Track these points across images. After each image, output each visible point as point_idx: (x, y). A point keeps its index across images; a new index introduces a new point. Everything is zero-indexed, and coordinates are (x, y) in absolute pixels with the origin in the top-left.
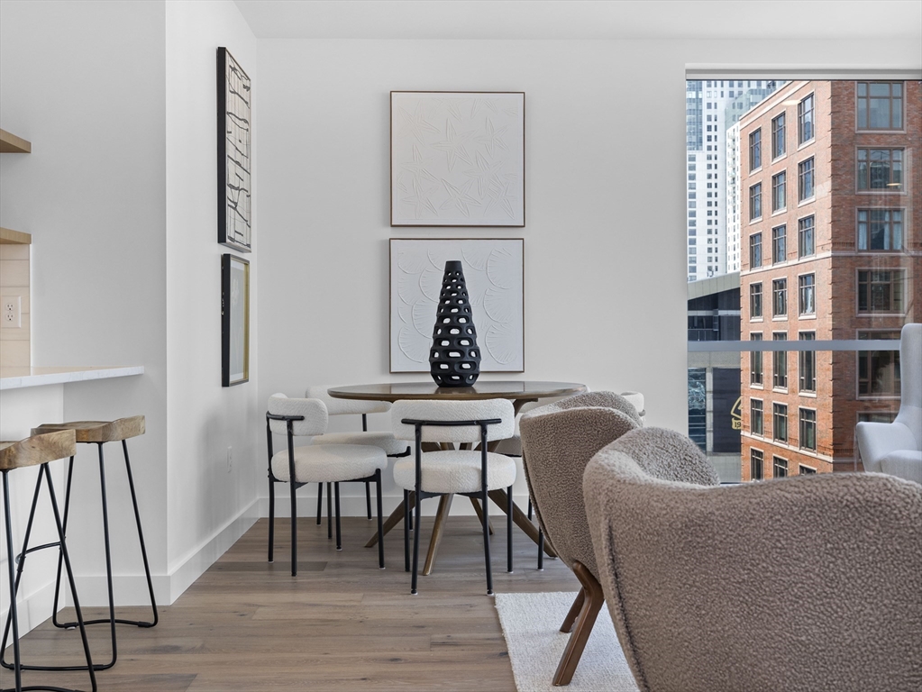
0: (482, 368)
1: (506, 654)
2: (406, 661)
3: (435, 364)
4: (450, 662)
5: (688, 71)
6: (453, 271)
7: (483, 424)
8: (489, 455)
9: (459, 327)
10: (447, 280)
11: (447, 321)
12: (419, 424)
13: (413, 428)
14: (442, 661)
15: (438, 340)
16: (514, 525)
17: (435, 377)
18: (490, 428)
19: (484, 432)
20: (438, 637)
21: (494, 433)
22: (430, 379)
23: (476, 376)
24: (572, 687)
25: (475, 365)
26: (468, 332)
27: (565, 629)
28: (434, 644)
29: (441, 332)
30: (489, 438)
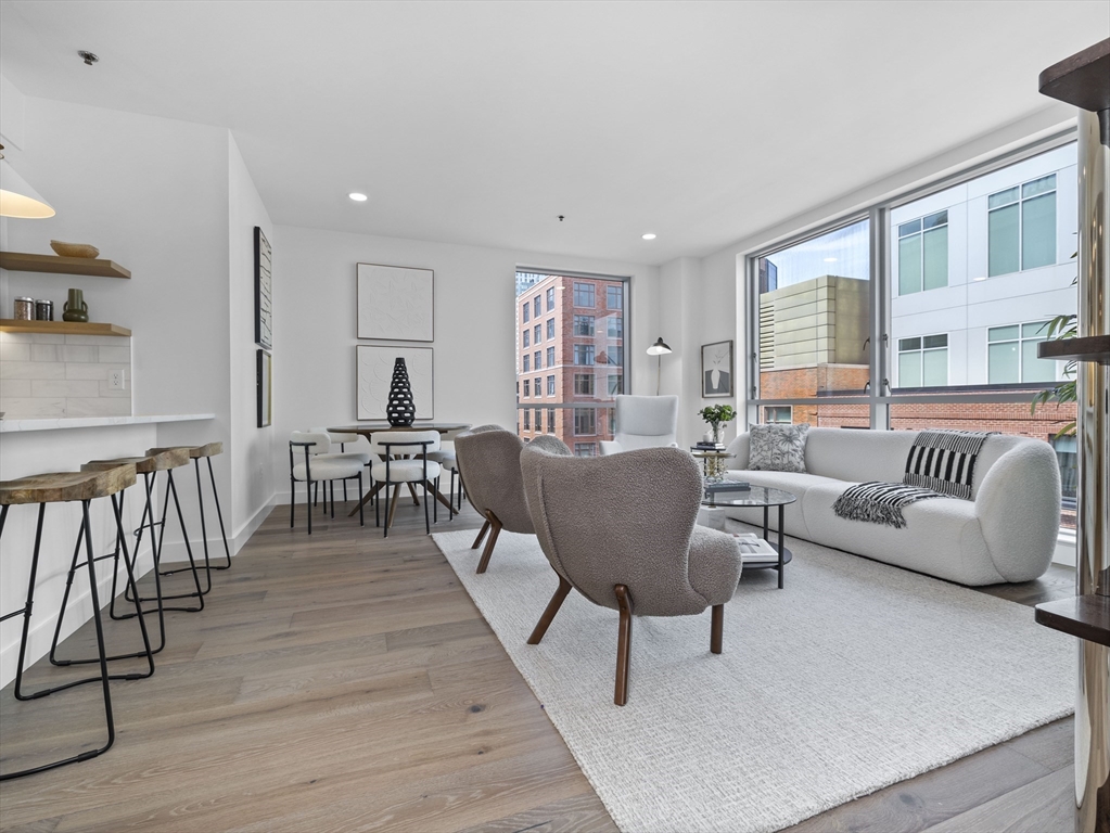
0: (416, 416)
1: (447, 561)
2: (393, 571)
3: (390, 413)
4: (418, 569)
5: (517, 267)
6: (400, 362)
7: (424, 444)
8: (428, 462)
9: (404, 393)
10: (396, 368)
11: (396, 390)
12: (388, 445)
13: (385, 447)
14: (414, 569)
15: (391, 400)
16: (438, 501)
17: (389, 420)
18: (428, 446)
19: (425, 448)
20: (407, 557)
21: (430, 449)
22: (388, 423)
23: (413, 420)
24: (486, 572)
25: (412, 414)
26: (408, 396)
27: (476, 546)
28: (405, 561)
29: (393, 396)
30: (428, 452)
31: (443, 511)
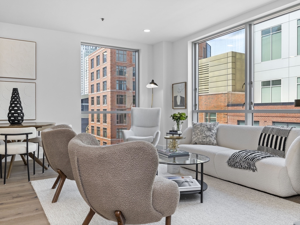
0: (24, 118)
1: (37, 197)
2: (5, 204)
3: (9, 118)
4: (20, 202)
5: (81, 42)
6: (15, 91)
7: (27, 134)
8: (29, 143)
9: (17, 107)
10: (13, 94)
11: (13, 105)
12: (6, 135)
13: (4, 136)
14: (17, 202)
15: (10, 111)
16: (35, 162)
17: (9, 121)
18: (29, 135)
19: (27, 136)
20: (15, 195)
21: (30, 137)
22: (8, 122)
23: (23, 121)
24: (57, 202)
25: (22, 117)
26: (20, 108)
27: (54, 187)
28: (14, 198)
29: (11, 108)
30: (29, 138)
31: (39, 168)
